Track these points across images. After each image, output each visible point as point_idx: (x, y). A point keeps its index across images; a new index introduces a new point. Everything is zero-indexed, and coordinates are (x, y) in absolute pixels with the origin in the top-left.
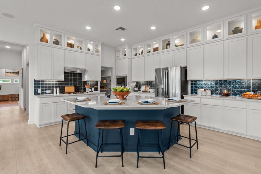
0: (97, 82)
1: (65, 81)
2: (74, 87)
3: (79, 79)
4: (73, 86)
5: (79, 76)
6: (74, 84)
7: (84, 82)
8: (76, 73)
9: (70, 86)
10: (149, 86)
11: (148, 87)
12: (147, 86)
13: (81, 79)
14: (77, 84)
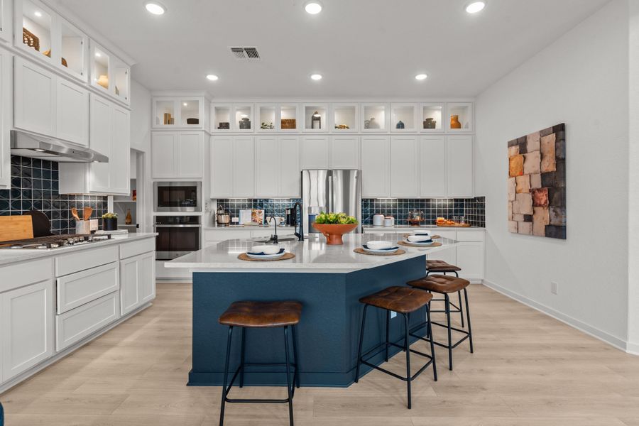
0: (105, 198)
1: (15, 193)
2: (29, 217)
3: (47, 185)
4: (24, 213)
5: (47, 174)
6: (27, 205)
7: (64, 196)
8: (44, 161)
9: (13, 214)
10: (263, 211)
11: (260, 212)
12: (257, 211)
13: (56, 185)
14: (38, 205)
